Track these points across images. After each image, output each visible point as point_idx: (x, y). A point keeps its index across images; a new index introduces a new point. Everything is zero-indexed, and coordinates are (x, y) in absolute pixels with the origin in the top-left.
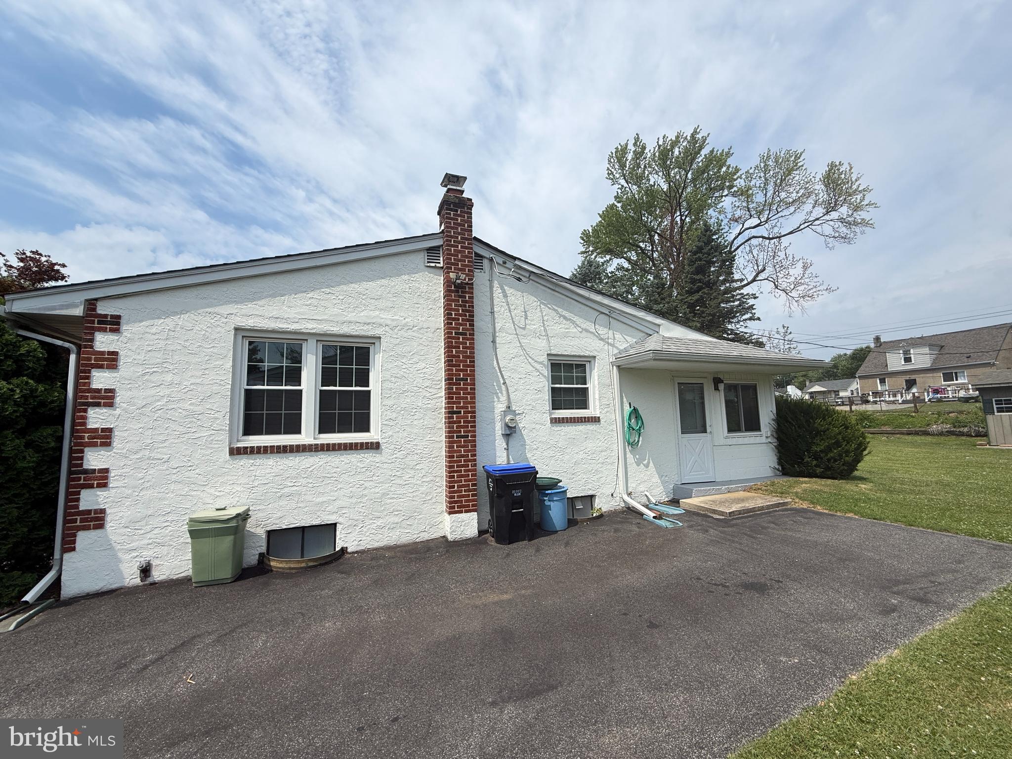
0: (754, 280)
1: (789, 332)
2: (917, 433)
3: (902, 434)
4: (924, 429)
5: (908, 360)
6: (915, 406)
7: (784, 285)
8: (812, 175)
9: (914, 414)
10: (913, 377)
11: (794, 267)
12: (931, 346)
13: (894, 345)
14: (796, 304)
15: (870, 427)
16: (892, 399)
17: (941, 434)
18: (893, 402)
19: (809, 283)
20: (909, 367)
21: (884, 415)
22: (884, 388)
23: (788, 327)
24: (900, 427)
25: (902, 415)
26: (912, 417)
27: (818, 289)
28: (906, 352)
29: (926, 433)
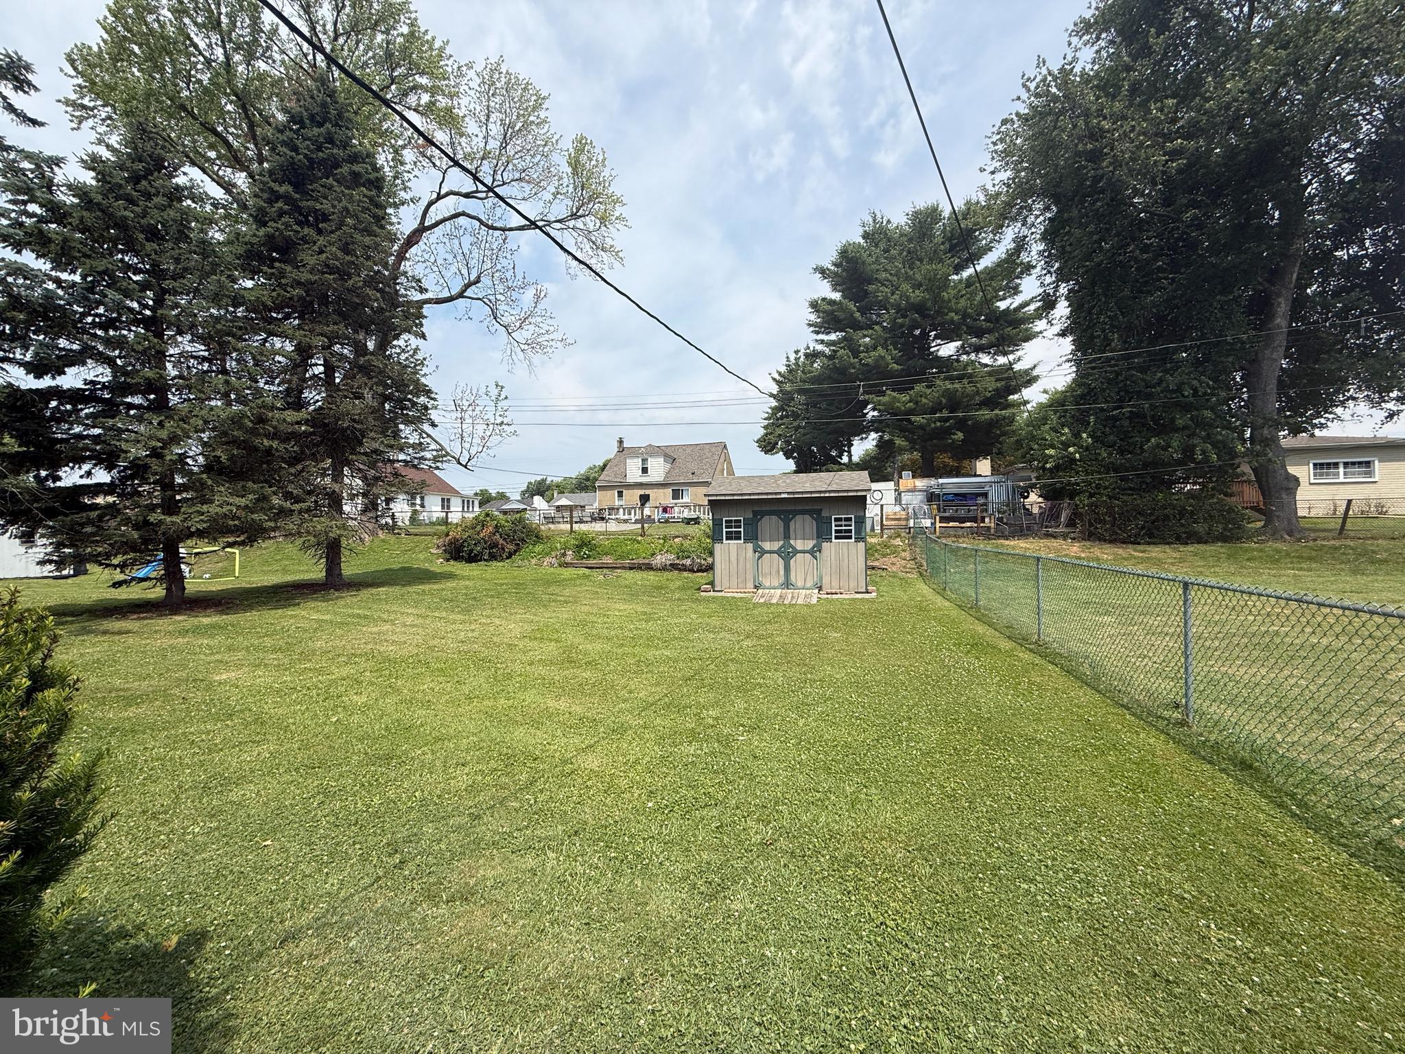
0: (461, 295)
1: (503, 396)
2: (639, 567)
3: (624, 568)
4: (647, 561)
5: (645, 470)
6: (643, 527)
7: (506, 320)
8: (556, 137)
9: (640, 538)
10: (647, 492)
11: (521, 291)
12: (666, 456)
13: (634, 452)
14: (521, 354)
15: (589, 557)
16: (626, 517)
17: (664, 568)
18: (626, 521)
19: (541, 325)
20: (644, 480)
21: (608, 539)
22: (621, 503)
23: (502, 387)
24: (621, 557)
25: (628, 539)
26: (639, 542)
27: (551, 337)
28: (644, 461)
29: (649, 567)
